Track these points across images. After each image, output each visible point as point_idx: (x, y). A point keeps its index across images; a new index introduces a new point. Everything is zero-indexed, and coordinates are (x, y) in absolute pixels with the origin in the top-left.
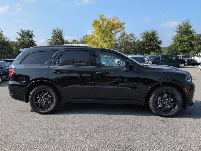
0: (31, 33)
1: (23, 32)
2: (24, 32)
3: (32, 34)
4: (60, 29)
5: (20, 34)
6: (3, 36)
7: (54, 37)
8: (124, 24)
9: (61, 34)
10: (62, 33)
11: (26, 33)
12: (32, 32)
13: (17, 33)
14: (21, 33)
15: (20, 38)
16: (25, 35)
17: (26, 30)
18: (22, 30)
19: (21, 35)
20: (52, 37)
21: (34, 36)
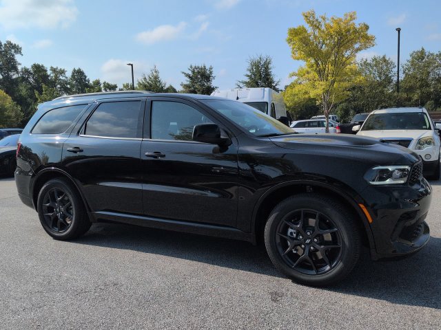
0: (208, 72)
1: (193, 72)
2: (196, 71)
3: (211, 73)
4: (264, 57)
5: (188, 75)
6: (159, 81)
7: (253, 77)
8: (367, 28)
9: (267, 68)
10: (270, 66)
11: (199, 72)
12: (211, 68)
13: (183, 73)
14: (190, 73)
15: (188, 83)
16: (196, 78)
17: (198, 68)
18: (191, 67)
19: (190, 77)
20: (248, 76)
21: (214, 78)
